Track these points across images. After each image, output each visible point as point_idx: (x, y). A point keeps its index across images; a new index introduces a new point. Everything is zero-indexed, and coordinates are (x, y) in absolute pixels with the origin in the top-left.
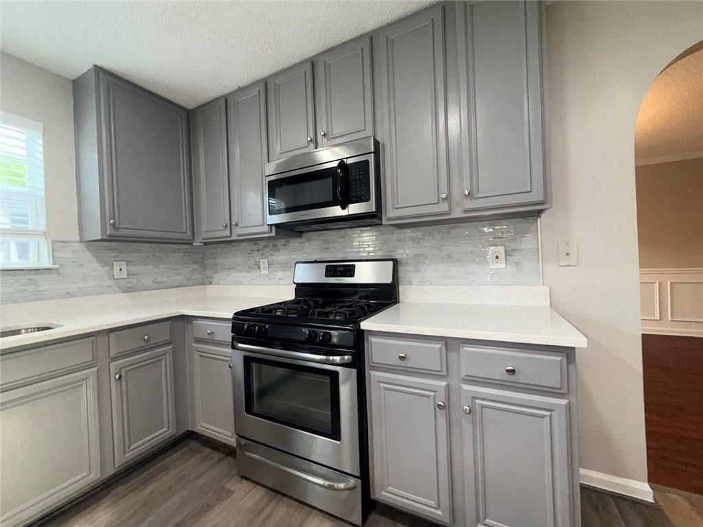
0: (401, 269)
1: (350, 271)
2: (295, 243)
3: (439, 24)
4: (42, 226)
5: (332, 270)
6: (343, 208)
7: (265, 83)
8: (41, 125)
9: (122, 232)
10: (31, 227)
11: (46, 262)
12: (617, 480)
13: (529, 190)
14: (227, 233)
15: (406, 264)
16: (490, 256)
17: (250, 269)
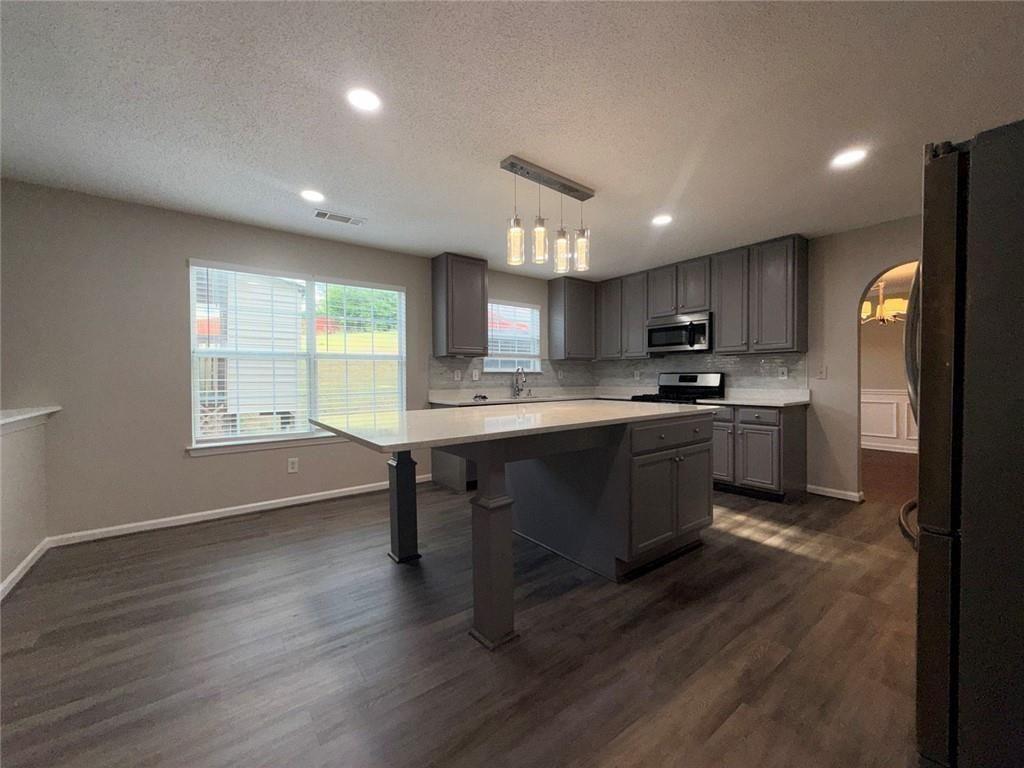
0: (726, 379)
1: (694, 379)
2: (658, 361)
3: (746, 258)
4: (537, 352)
5: (682, 379)
6: (691, 346)
7: (647, 273)
8: (539, 307)
9: (572, 356)
10: (532, 353)
11: (538, 370)
12: (842, 492)
13: (784, 342)
14: (619, 355)
15: (729, 376)
16: (780, 372)
17: (627, 377)
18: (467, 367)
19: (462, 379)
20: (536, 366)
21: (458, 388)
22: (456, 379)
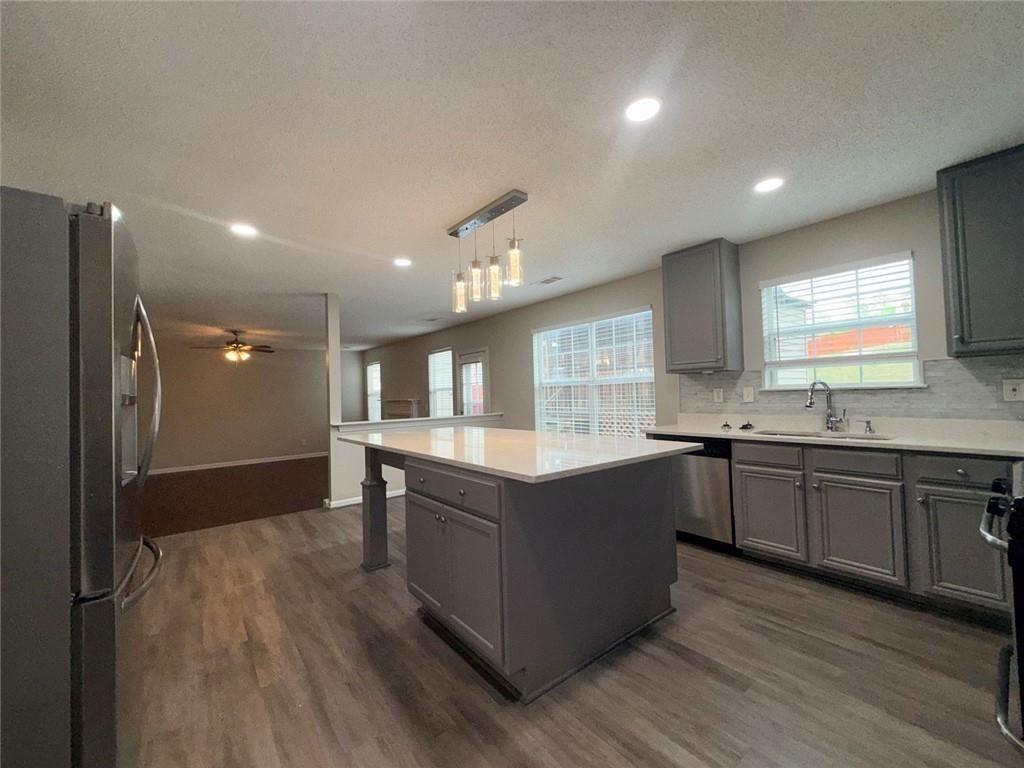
18: (734, 384)
19: (725, 401)
20: (905, 374)
21: (720, 412)
22: (716, 400)
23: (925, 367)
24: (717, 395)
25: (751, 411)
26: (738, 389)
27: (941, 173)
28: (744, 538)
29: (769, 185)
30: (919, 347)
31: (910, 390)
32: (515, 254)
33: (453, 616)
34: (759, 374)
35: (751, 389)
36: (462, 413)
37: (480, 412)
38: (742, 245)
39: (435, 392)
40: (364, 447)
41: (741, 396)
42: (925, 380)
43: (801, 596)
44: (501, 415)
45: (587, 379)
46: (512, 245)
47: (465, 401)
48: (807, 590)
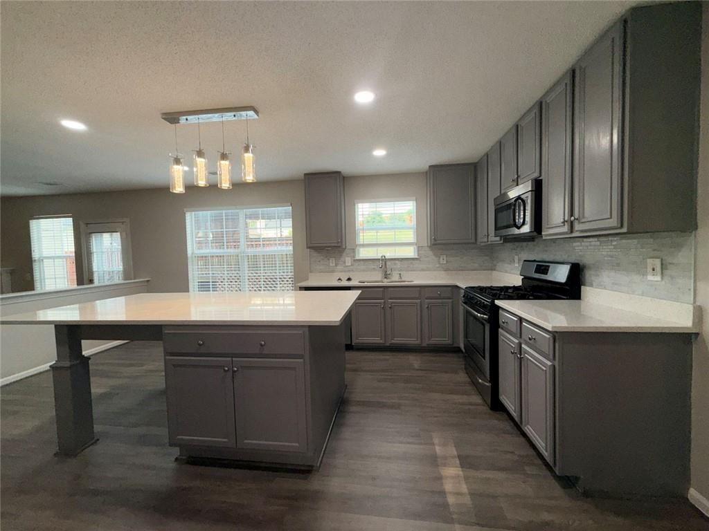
1: (546, 270)
6: (519, 228)
11: (414, 256)
14: (486, 240)
15: (589, 268)
18: (341, 256)
19: (336, 265)
21: (333, 271)
22: (331, 265)
23: (419, 248)
24: (332, 263)
25: (349, 271)
26: (342, 259)
27: (430, 166)
28: (357, 339)
29: (379, 153)
30: (417, 240)
31: (413, 259)
32: (249, 157)
33: (246, 441)
34: (353, 250)
35: (350, 258)
36: (91, 281)
37: (118, 279)
38: (347, 177)
39: (41, 260)
40: (53, 326)
41: (345, 262)
42: (418, 255)
43: (388, 360)
44: (148, 281)
45: (239, 250)
46: (247, 149)
47: (95, 268)
48: (388, 356)
